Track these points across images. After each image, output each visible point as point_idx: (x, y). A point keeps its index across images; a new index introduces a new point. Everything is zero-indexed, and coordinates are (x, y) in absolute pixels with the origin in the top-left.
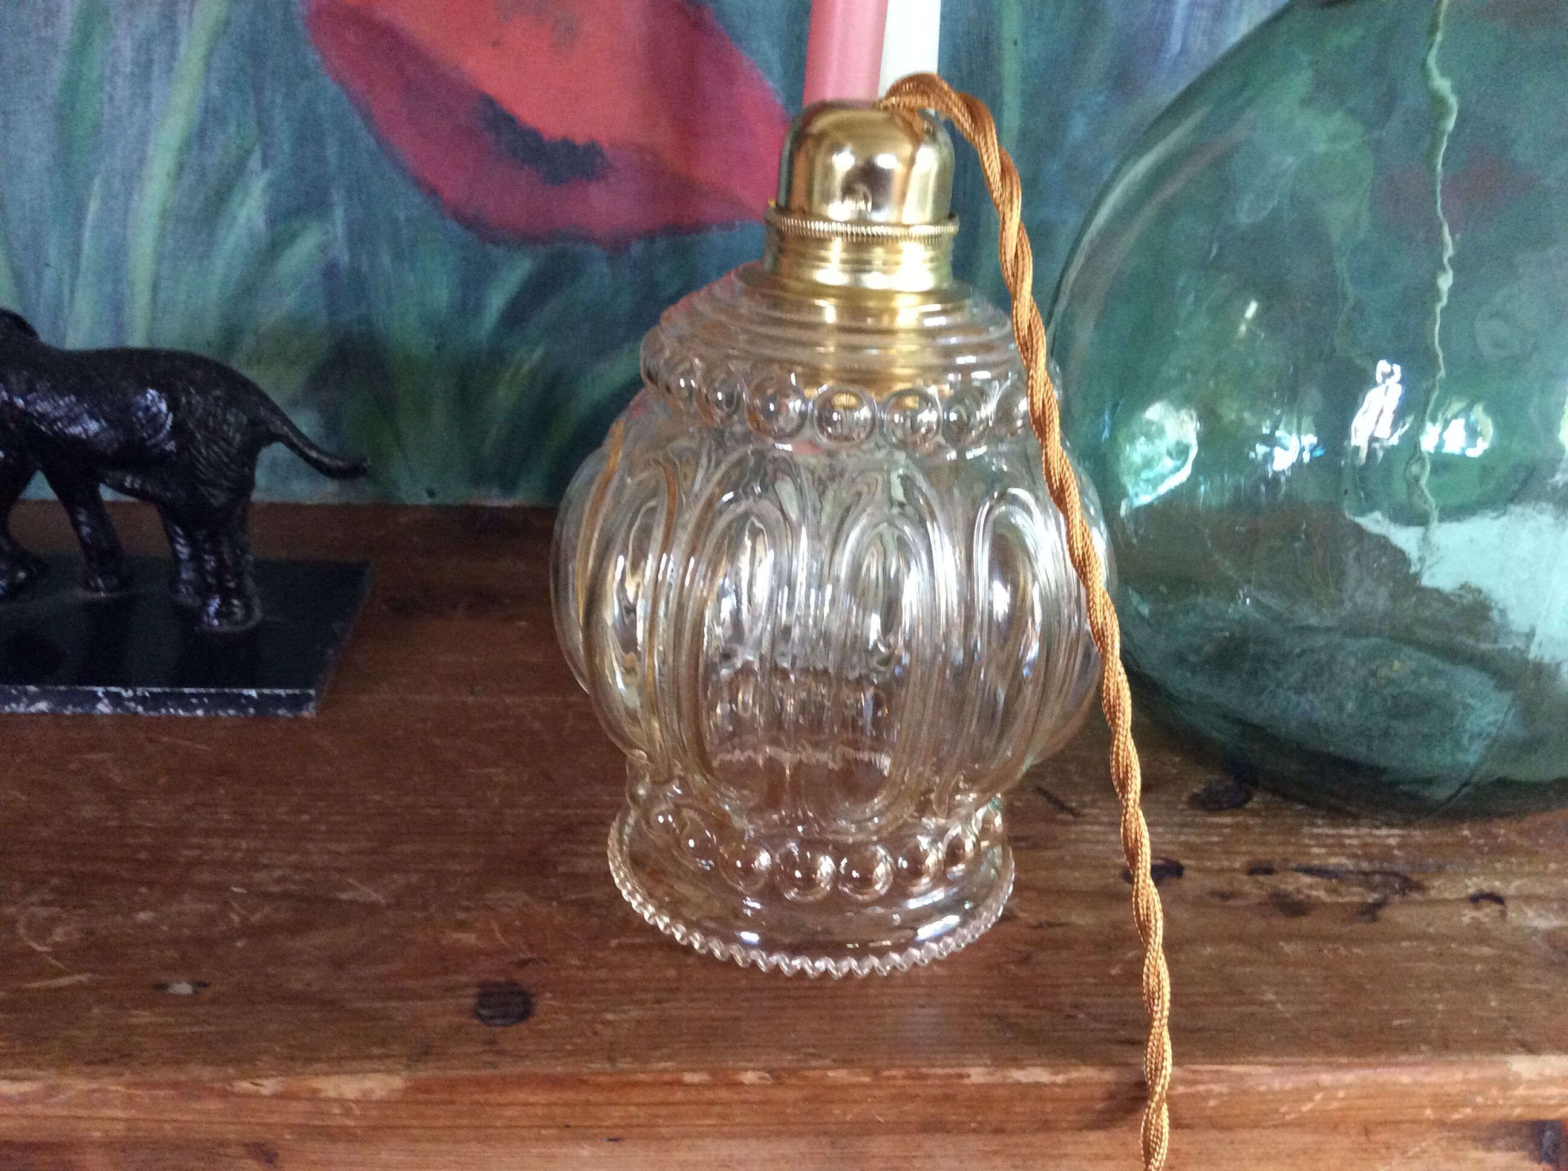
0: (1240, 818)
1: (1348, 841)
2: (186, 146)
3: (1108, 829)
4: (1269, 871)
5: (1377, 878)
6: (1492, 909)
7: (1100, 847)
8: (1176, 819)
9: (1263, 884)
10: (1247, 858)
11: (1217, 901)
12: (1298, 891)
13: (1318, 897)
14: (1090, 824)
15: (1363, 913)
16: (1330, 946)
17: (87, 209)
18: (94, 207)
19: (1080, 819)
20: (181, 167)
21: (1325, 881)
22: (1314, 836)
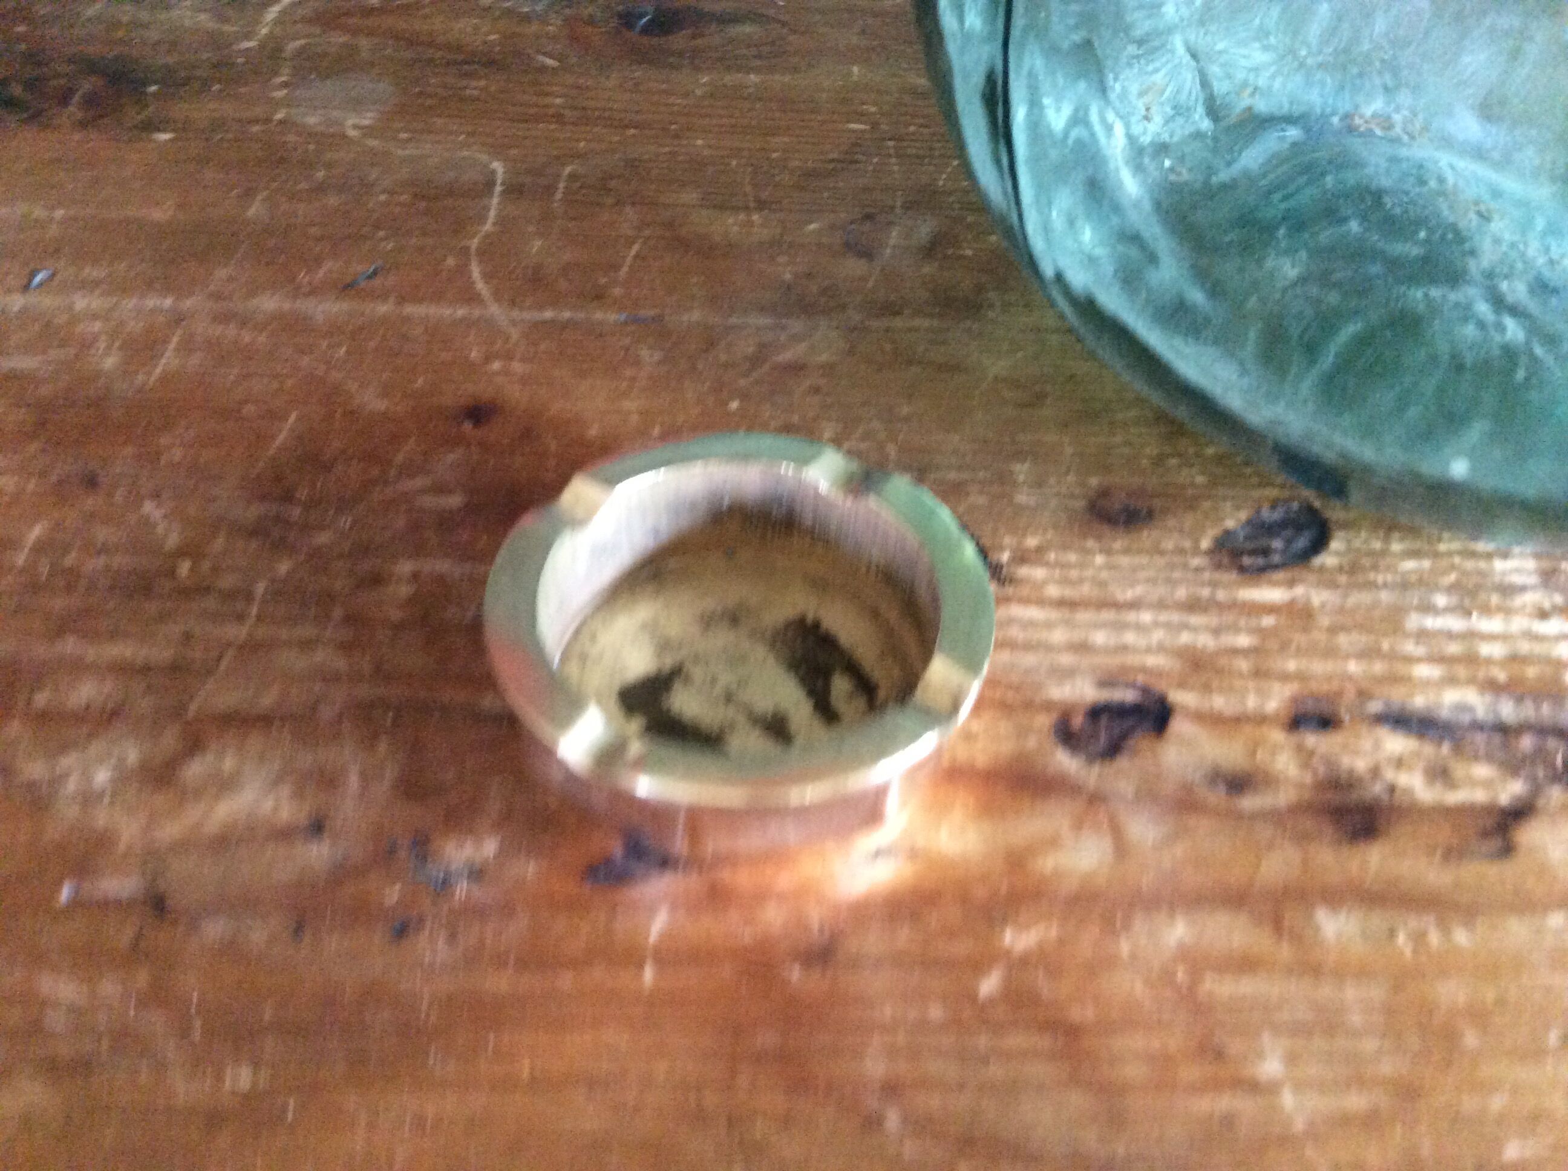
0: (1299, 591)
1: (1486, 649)
3: (1053, 614)
4: (1326, 722)
5: (1527, 743)
7: (1029, 660)
8: (1181, 593)
9: (1311, 753)
10: (1294, 689)
11: (1216, 797)
12: (1375, 772)
13: (1409, 791)
14: (1026, 601)
15: (1485, 834)
16: (1413, 922)
19: (1010, 590)
21: (1428, 749)
22: (1422, 635)
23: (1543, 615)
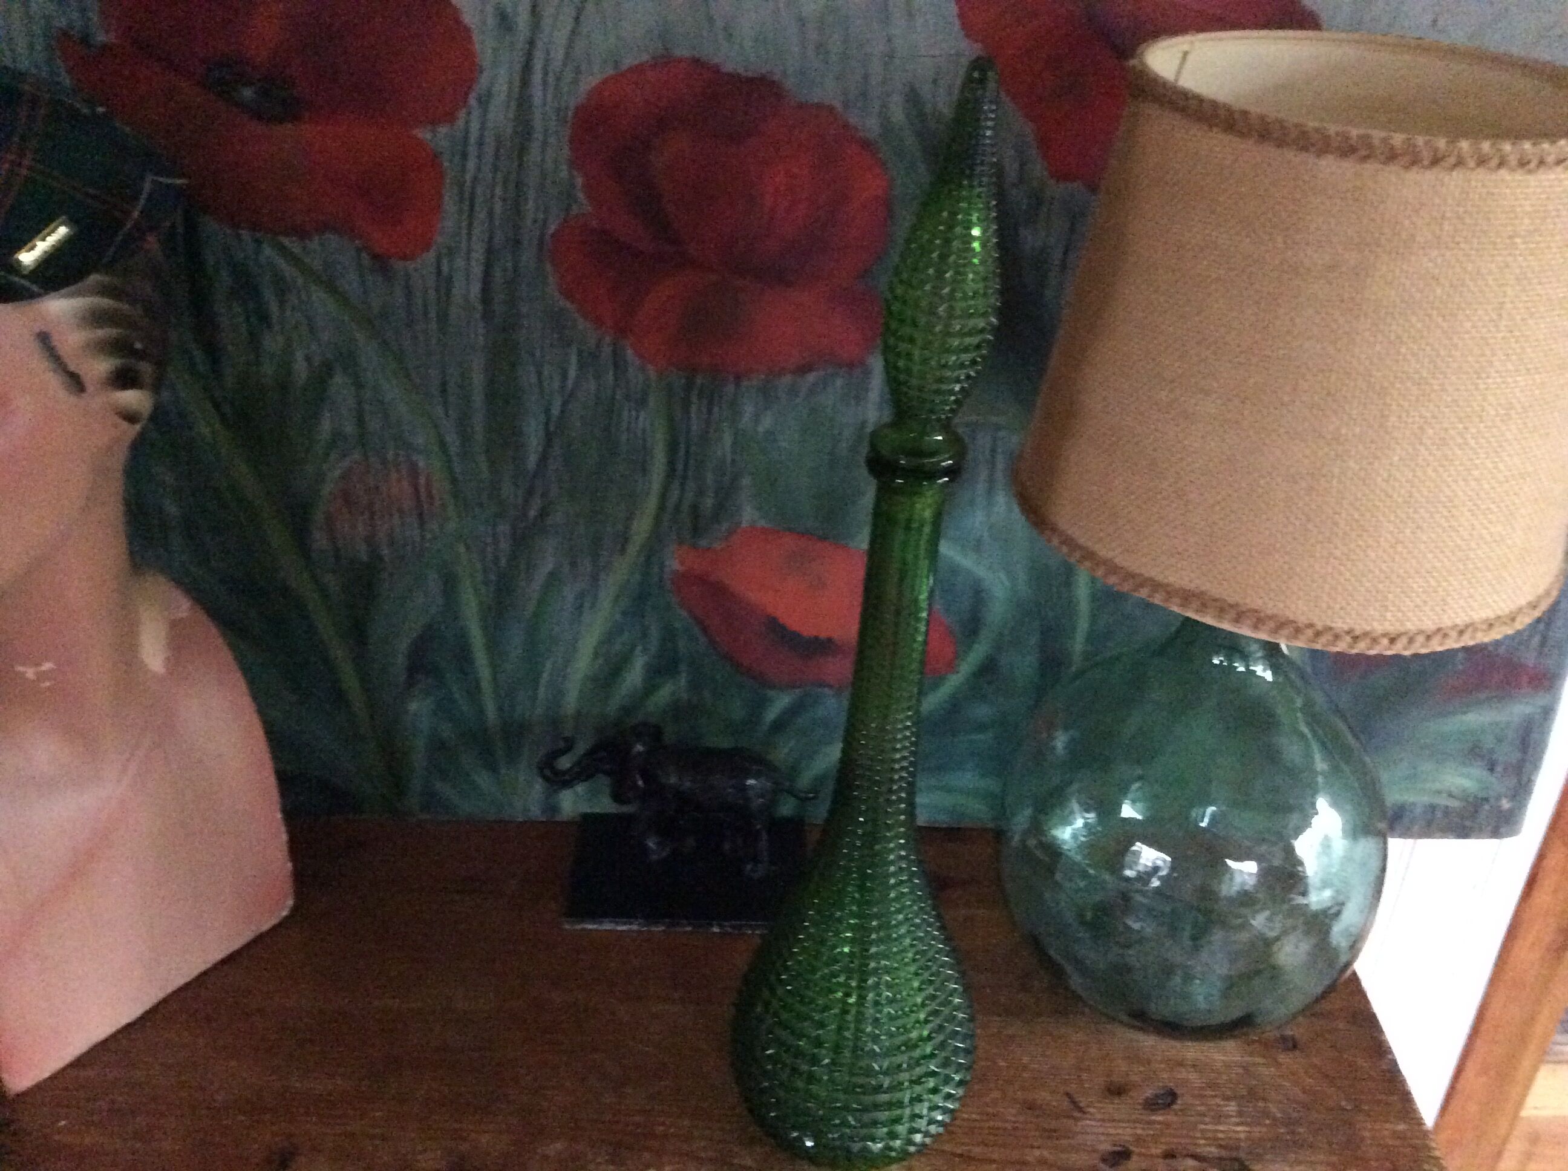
0: (1167, 1117)
1: (1220, 1135)
2: (601, 643)
4: (1173, 1157)
7: (1092, 1137)
9: (1169, 1165)
10: (1164, 1147)
14: (1088, 1119)
17: (541, 674)
19: (1083, 1116)
22: (1202, 1131)
23: (1238, 1124)
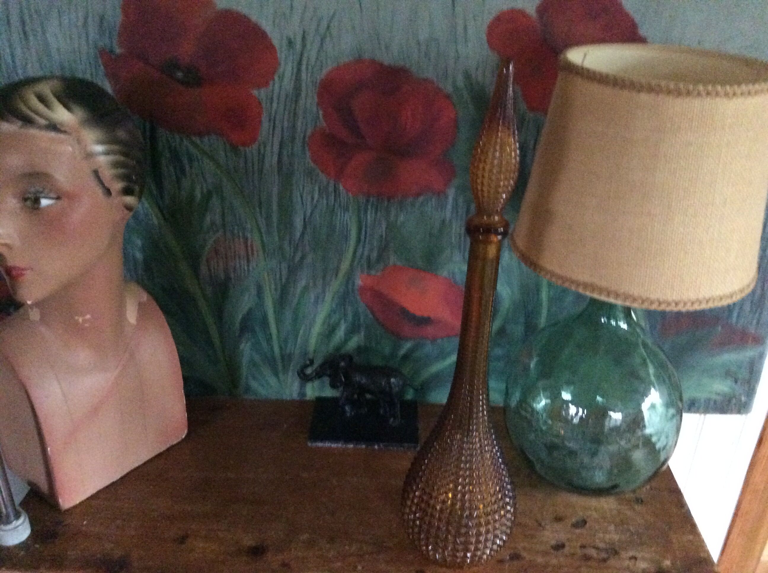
0: (582, 530)
1: (606, 539)
2: (326, 318)
3: (550, 533)
4: (585, 547)
6: (633, 561)
7: (547, 539)
8: (567, 530)
9: (582, 551)
10: (581, 543)
11: (570, 556)
12: (590, 553)
13: (594, 556)
14: (545, 531)
15: (603, 561)
16: (592, 570)
17: (299, 332)
18: (301, 332)
20: (324, 323)
21: (597, 551)
22: (598, 537)
